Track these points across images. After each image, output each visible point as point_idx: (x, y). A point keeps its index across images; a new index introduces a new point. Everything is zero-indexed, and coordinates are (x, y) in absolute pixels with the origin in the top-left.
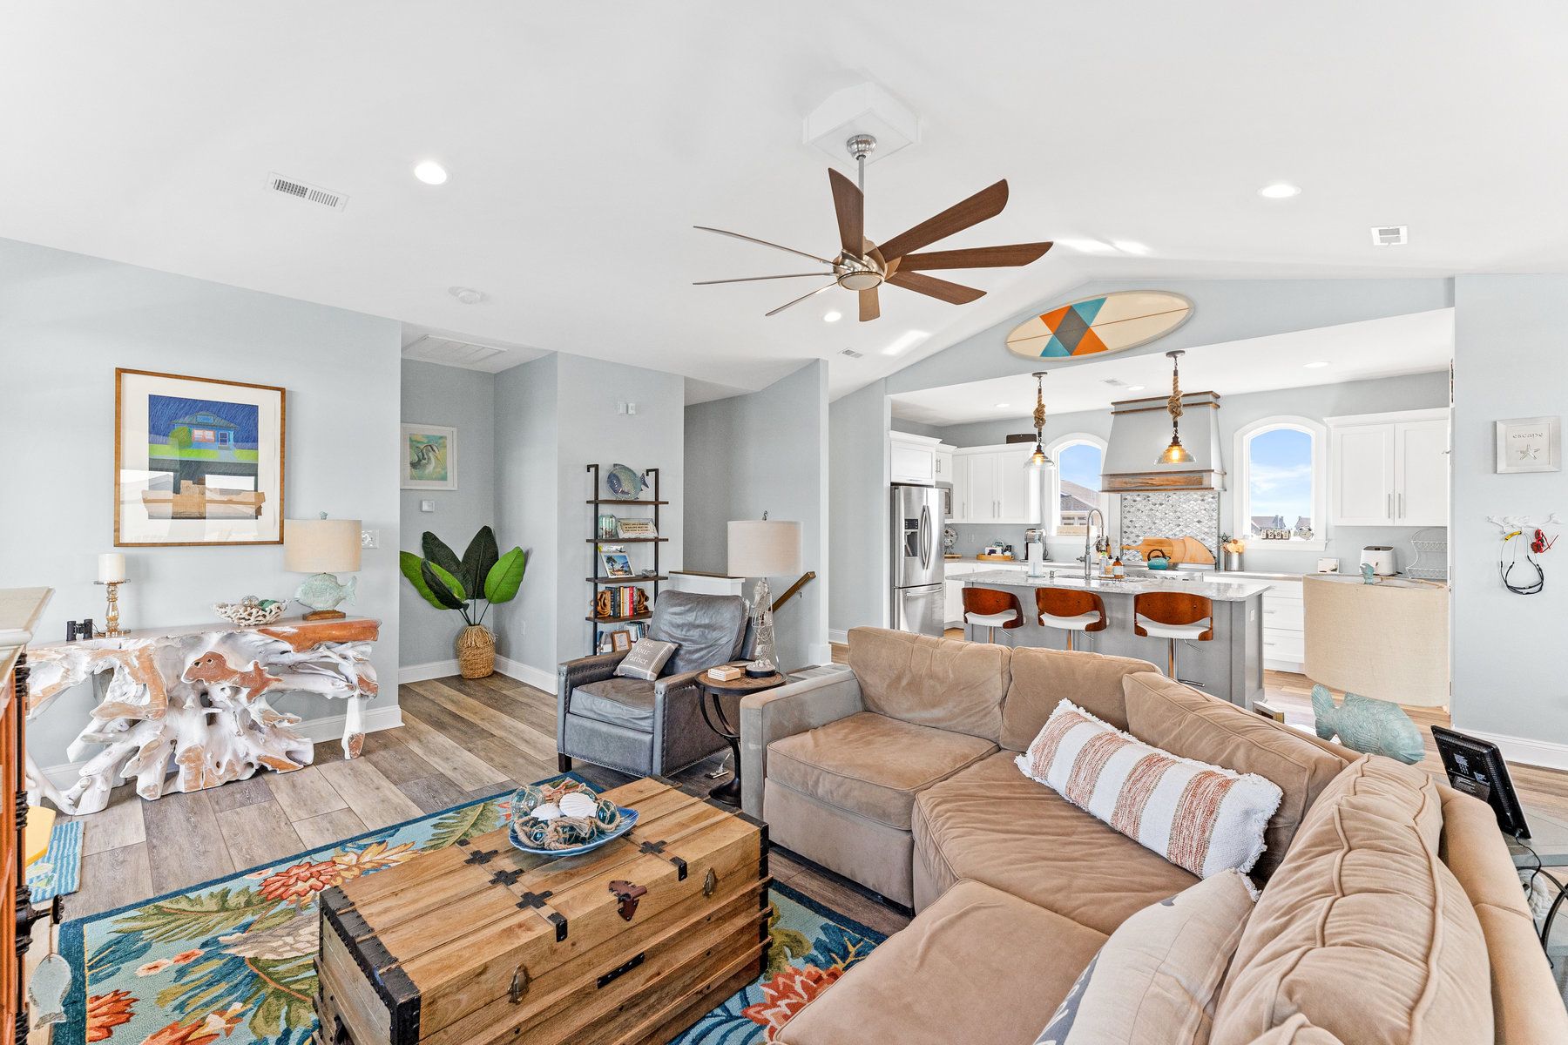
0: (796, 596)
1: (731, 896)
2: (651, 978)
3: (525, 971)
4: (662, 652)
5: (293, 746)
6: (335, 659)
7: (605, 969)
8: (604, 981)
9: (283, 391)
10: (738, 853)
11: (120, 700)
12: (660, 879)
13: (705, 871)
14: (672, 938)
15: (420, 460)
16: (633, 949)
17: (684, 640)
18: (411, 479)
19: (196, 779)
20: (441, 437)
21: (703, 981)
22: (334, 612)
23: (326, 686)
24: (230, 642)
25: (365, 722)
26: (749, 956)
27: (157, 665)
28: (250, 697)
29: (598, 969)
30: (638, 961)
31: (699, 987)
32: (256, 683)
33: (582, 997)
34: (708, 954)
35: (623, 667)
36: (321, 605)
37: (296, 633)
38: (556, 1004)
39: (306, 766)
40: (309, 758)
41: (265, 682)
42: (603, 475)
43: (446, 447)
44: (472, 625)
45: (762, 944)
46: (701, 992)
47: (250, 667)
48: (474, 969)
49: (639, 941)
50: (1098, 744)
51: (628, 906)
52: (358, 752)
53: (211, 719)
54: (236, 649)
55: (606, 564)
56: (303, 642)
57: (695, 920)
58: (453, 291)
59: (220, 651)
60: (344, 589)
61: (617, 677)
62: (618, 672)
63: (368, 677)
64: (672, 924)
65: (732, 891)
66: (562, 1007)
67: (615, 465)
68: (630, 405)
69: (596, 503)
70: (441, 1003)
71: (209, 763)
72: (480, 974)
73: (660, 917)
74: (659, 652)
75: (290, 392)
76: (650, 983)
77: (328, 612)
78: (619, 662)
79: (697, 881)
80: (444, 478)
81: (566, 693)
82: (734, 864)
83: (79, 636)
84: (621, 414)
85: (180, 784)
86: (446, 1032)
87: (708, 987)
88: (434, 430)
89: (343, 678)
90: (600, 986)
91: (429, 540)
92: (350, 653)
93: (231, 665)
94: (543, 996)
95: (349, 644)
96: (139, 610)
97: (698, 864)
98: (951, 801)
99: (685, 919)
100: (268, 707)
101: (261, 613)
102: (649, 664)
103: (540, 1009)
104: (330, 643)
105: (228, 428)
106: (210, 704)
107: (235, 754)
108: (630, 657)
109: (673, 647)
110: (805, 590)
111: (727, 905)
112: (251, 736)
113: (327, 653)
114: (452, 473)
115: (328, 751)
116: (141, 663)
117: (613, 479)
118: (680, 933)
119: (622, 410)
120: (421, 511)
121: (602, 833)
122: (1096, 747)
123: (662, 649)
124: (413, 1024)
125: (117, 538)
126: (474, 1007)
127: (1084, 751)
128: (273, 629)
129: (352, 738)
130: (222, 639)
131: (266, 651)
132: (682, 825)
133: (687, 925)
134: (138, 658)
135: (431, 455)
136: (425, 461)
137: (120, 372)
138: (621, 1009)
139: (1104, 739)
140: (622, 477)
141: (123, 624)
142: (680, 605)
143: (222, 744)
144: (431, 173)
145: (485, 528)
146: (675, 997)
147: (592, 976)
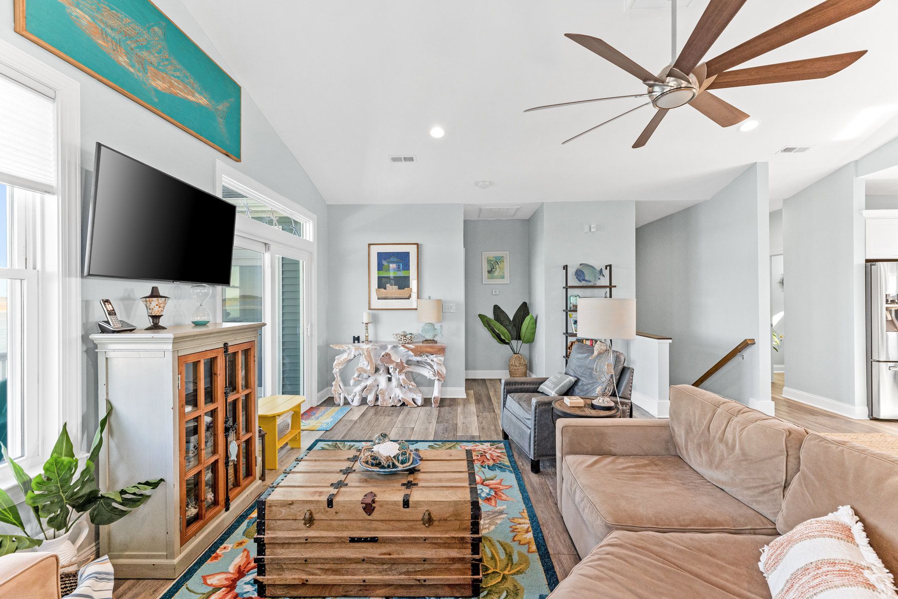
0: (737, 359)
1: (446, 533)
2: (385, 554)
3: (311, 514)
4: (565, 382)
5: (415, 397)
6: (429, 361)
7: (357, 534)
8: (353, 540)
9: (417, 244)
10: (451, 509)
11: (362, 366)
12: (391, 502)
13: (423, 509)
14: (398, 539)
15: (492, 270)
16: (372, 532)
17: (581, 376)
18: (488, 279)
19: (383, 402)
20: (502, 257)
21: (422, 575)
22: (434, 340)
23: (427, 373)
24: (395, 349)
25: (441, 392)
26: (459, 579)
27: (372, 355)
28: (399, 373)
29: (351, 532)
30: (374, 540)
31: (419, 577)
32: (400, 367)
33: (340, 541)
34: (425, 561)
35: (543, 388)
36: (429, 337)
37: (414, 348)
38: (326, 537)
39: (418, 406)
40: (419, 402)
41: (404, 368)
42: (571, 271)
43: (504, 262)
44: (515, 354)
45: (472, 577)
46: (419, 580)
47: (399, 361)
48: (288, 501)
49: (376, 530)
50: (825, 569)
51: (369, 508)
52: (437, 405)
53: (390, 380)
54: (396, 352)
55: (573, 325)
56: (418, 352)
57: (415, 536)
58: (476, 184)
59: (390, 353)
60: (437, 331)
61: (539, 392)
62: (539, 390)
63: (442, 372)
64: (399, 530)
65: (447, 531)
66: (329, 541)
67: (581, 264)
68: (592, 226)
69: (567, 288)
70: (274, 508)
71: (387, 397)
72: (290, 504)
73: (391, 523)
74: (563, 381)
75: (421, 245)
76: (382, 557)
77: (430, 340)
78: (542, 383)
79: (417, 513)
80: (503, 278)
81: (504, 395)
82: (448, 515)
83: (356, 342)
84: (586, 233)
85: (379, 403)
86: (276, 522)
87: (425, 581)
88: (498, 254)
89: (433, 370)
90: (351, 541)
91: (497, 309)
92: (435, 359)
93: (393, 358)
94: (321, 530)
95: (434, 355)
96: (376, 335)
97: (418, 503)
98: (627, 549)
99: (409, 532)
100: (405, 378)
101: (405, 338)
102: (554, 388)
103: (319, 536)
104: (427, 354)
105: (400, 262)
106: (389, 373)
107: (395, 395)
108: (546, 383)
109: (573, 379)
110: (747, 353)
111: (440, 538)
112: (401, 389)
113: (426, 358)
114: (507, 274)
115: (427, 402)
116: (367, 354)
117: (579, 274)
118: (403, 538)
119: (587, 229)
120: (492, 294)
121: (394, 466)
122: (820, 571)
123: (565, 379)
124: (262, 511)
125: (369, 306)
126: (288, 518)
127: (805, 569)
128: (407, 345)
129: (435, 398)
130: (392, 347)
131: (408, 354)
132: (440, 480)
133: (409, 536)
134: (367, 352)
135: (497, 266)
136: (495, 270)
137: (370, 245)
138: (363, 560)
139: (837, 567)
140: (586, 272)
141: (370, 339)
142: (582, 353)
143: (392, 390)
144: (437, 132)
145: (524, 302)
146: (401, 574)
147: (347, 534)
